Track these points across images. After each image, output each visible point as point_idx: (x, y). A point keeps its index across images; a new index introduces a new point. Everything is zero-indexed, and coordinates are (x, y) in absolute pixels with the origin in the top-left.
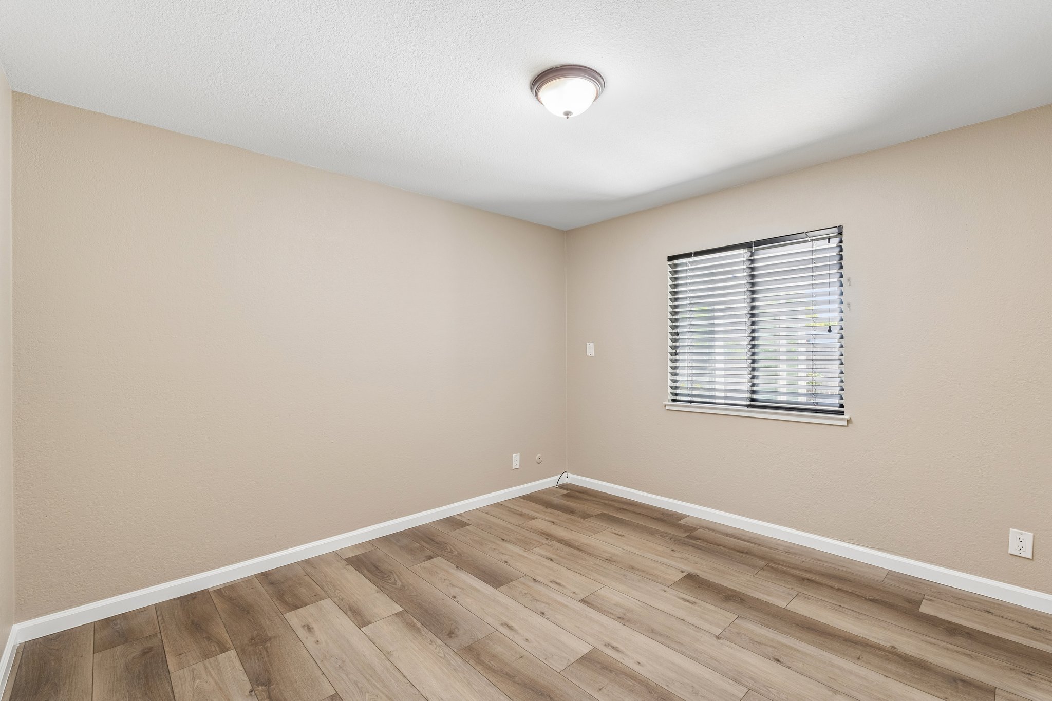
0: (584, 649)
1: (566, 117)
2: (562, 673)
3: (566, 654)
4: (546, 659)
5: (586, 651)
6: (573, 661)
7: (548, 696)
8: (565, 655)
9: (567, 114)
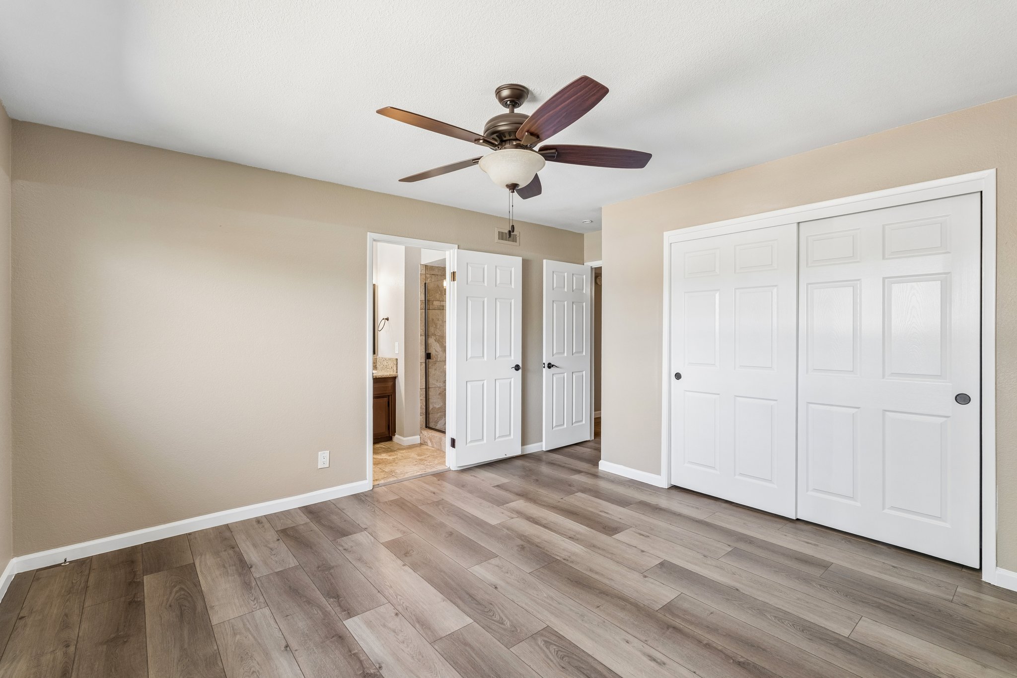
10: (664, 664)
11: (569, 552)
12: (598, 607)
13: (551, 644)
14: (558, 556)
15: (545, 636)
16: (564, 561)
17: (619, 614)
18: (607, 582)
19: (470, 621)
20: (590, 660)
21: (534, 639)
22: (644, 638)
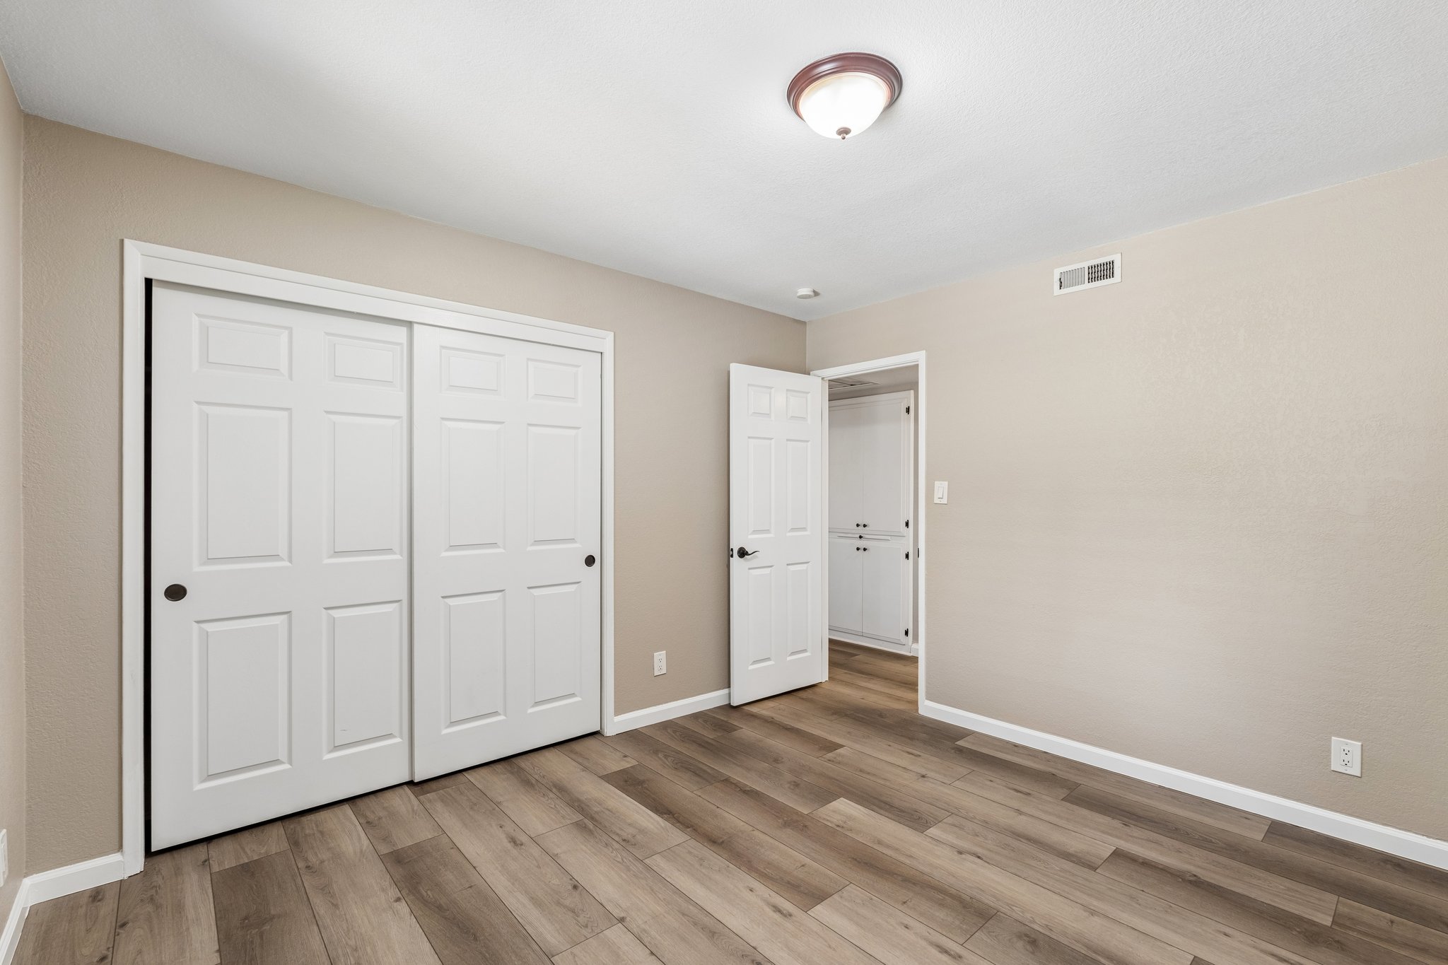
0: (820, 910)
1: (840, 137)
2: (848, 883)
3: (845, 905)
4: (871, 899)
5: (819, 907)
6: (835, 896)
7: (859, 862)
8: (847, 904)
9: (844, 132)
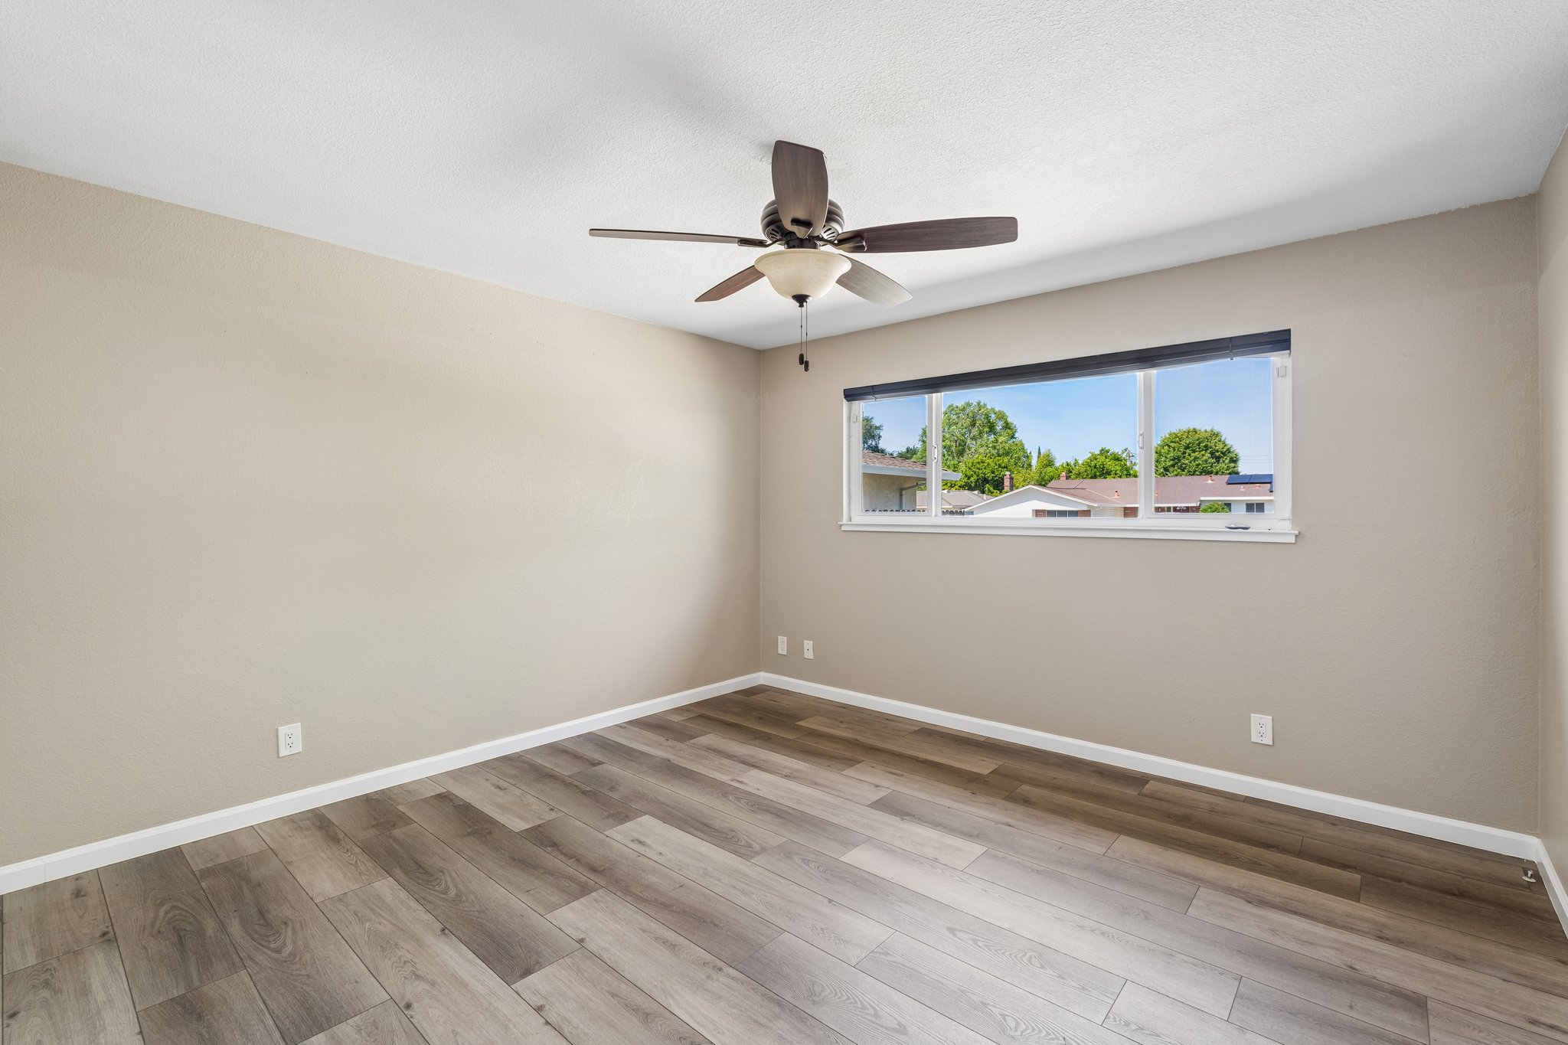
10: (632, 841)
11: (707, 990)
12: (681, 886)
13: (745, 846)
14: (733, 978)
15: (753, 852)
16: (721, 964)
17: (656, 880)
18: (654, 926)
19: (842, 859)
20: (706, 838)
21: (762, 848)
22: (642, 859)
